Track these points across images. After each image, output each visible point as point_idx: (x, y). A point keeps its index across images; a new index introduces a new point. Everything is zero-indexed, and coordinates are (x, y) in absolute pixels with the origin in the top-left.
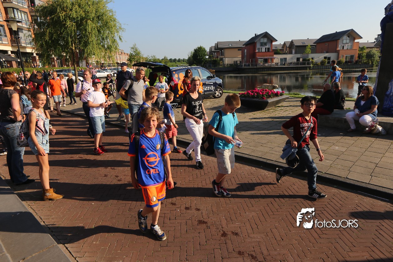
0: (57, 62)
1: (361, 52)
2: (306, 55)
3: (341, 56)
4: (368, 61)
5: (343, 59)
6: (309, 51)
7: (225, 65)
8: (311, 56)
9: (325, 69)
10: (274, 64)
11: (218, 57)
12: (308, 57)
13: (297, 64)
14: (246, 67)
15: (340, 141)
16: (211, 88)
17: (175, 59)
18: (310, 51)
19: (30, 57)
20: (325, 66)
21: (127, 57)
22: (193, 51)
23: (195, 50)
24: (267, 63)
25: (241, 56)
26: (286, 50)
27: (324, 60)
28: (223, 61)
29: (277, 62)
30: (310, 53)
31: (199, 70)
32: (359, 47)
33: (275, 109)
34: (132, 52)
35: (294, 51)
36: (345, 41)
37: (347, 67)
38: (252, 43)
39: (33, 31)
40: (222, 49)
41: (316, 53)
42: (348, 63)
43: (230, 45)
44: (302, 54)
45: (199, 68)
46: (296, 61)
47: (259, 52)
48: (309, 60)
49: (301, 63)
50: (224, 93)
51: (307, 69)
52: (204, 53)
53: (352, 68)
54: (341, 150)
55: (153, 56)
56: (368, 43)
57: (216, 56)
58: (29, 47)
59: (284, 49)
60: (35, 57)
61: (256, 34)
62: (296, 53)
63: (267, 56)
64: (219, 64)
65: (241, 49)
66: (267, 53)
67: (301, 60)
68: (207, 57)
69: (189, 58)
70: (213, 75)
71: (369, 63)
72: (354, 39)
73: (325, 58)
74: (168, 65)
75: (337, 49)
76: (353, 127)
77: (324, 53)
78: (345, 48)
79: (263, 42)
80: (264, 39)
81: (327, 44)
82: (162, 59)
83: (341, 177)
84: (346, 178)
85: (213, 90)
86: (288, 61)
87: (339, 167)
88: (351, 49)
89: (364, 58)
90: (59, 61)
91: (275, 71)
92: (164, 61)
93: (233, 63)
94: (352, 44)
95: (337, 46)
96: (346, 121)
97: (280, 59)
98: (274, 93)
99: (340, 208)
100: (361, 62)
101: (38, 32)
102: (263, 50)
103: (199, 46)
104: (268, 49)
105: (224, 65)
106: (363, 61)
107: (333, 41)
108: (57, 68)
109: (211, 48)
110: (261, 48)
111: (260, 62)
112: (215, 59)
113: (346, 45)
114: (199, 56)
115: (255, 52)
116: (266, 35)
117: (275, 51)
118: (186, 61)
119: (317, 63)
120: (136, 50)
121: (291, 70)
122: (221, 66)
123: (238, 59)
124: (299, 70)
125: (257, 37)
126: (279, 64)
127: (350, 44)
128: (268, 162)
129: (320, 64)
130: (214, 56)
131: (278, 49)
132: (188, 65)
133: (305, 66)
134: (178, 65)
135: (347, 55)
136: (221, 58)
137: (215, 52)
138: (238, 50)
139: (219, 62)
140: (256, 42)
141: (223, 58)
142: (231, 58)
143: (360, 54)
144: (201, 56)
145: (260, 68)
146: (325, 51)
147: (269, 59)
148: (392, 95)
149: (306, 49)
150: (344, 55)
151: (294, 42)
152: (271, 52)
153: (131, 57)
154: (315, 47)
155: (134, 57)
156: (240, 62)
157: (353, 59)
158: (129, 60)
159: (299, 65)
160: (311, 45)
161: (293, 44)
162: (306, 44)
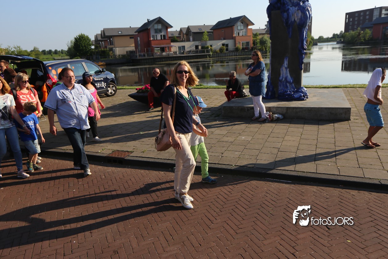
1: (255, 39)
2: (205, 42)
3: (238, 43)
4: (262, 48)
5: (240, 46)
6: (207, 38)
7: (117, 57)
8: (209, 43)
9: (224, 57)
10: (172, 53)
11: (106, 47)
12: (206, 44)
13: (197, 52)
14: (141, 58)
16: (101, 84)
17: (50, 51)
18: (208, 38)
20: (224, 53)
22: (73, 40)
24: (164, 52)
25: (133, 45)
26: (183, 37)
27: (223, 47)
28: (113, 52)
29: (175, 50)
30: (208, 40)
31: (83, 63)
32: (253, 34)
35: (191, 39)
36: (239, 28)
37: (244, 54)
38: (145, 29)
40: (110, 37)
41: (214, 39)
42: (245, 50)
43: (120, 32)
44: (201, 41)
45: (83, 61)
46: (195, 49)
47: (154, 40)
48: (208, 48)
49: (200, 51)
50: (118, 89)
51: (207, 58)
52: (89, 42)
54: (247, 140)
55: (16, 47)
56: (259, 30)
57: (104, 46)
59: (180, 37)
62: (194, 40)
63: (163, 44)
64: (109, 55)
65: (133, 36)
66: (163, 41)
67: (200, 47)
68: (93, 47)
69: (69, 49)
70: (103, 69)
71: (263, 50)
72: (247, 25)
73: (223, 45)
74: (41, 58)
75: (233, 36)
77: (221, 39)
78: (240, 34)
79: (157, 29)
80: (158, 25)
81: (223, 31)
82: (31, 51)
85: (105, 87)
86: (187, 49)
87: (247, 157)
88: (246, 36)
89: (258, 45)
91: (174, 60)
92: (35, 54)
93: (125, 53)
94: (246, 31)
95: (232, 33)
97: (178, 47)
102: (159, 38)
103: (80, 34)
104: (164, 36)
105: (115, 56)
106: (257, 48)
107: (229, 27)
109: (96, 37)
110: (156, 36)
111: (157, 52)
112: (103, 49)
113: (241, 31)
114: (82, 46)
115: (150, 40)
116: (160, 21)
117: (172, 38)
118: (65, 53)
119: (216, 50)
121: (191, 59)
122: (111, 57)
123: (132, 48)
124: (200, 58)
125: (149, 22)
126: (178, 53)
127: (244, 30)
129: (219, 51)
130: (102, 46)
131: (174, 36)
132: (68, 57)
133: (205, 54)
134: (56, 58)
135: (244, 42)
136: (111, 48)
137: (102, 41)
138: (129, 38)
139: (109, 53)
140: (150, 28)
141: (112, 48)
142: (123, 48)
143: (255, 41)
144: (85, 46)
145: (158, 58)
146: (222, 38)
147: (165, 47)
148: (284, 80)
149: (203, 36)
150: (241, 42)
151: (190, 28)
152: (167, 39)
154: (212, 33)
156: (134, 52)
157: (249, 46)
159: (198, 54)
160: (208, 31)
161: (190, 30)
162: (203, 31)
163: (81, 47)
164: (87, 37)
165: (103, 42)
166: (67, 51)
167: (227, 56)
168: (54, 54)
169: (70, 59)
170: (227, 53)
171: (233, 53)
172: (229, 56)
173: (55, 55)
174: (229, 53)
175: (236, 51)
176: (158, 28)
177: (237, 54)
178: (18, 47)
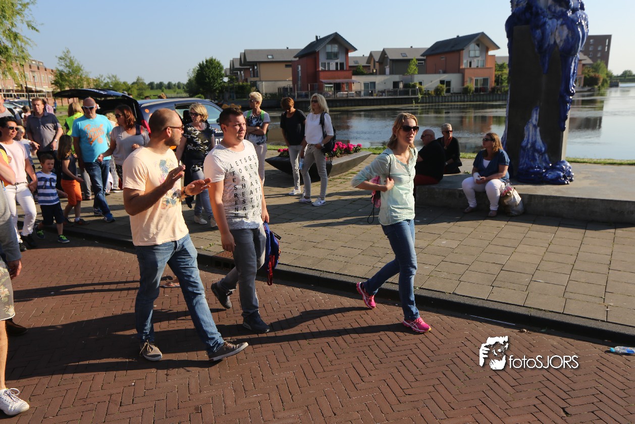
1: (500, 73)
2: (410, 77)
3: (468, 79)
5: (472, 85)
6: (415, 70)
9: (442, 102)
10: (353, 92)
11: (246, 80)
12: (412, 80)
13: (395, 93)
14: (300, 99)
18: (417, 69)
20: (442, 96)
21: (52, 78)
23: (202, 67)
24: (340, 92)
25: (291, 78)
26: (374, 66)
27: (441, 85)
29: (359, 89)
30: (416, 72)
32: (497, 65)
34: (61, 68)
35: (388, 70)
36: (472, 54)
37: (479, 99)
38: (310, 53)
40: (253, 64)
41: (426, 73)
42: (480, 92)
43: (270, 57)
44: (404, 75)
46: (392, 87)
47: (324, 70)
49: (400, 91)
51: (412, 103)
52: (220, 72)
53: (487, 101)
54: (450, 246)
55: (111, 76)
57: (243, 78)
61: (317, 37)
62: (392, 73)
63: (339, 79)
65: (290, 64)
66: (340, 72)
67: (401, 85)
68: (226, 79)
69: (190, 81)
72: (487, 50)
73: (442, 82)
75: (461, 67)
76: (472, 204)
77: (439, 73)
78: (474, 65)
79: (331, 52)
80: (333, 45)
81: (442, 58)
82: (133, 83)
86: (379, 87)
88: (483, 67)
89: (505, 84)
91: (355, 106)
92: (137, 88)
93: (277, 91)
94: (484, 59)
95: (459, 62)
97: (364, 84)
100: (500, 89)
102: (333, 67)
103: (208, 58)
104: (342, 64)
106: (503, 89)
107: (453, 52)
109: (232, 63)
110: (329, 64)
111: (328, 90)
112: (241, 83)
113: (476, 60)
114: (208, 77)
115: (318, 70)
116: (336, 39)
117: (355, 69)
118: (183, 88)
119: (428, 91)
120: (72, 62)
121: (384, 105)
123: (288, 83)
124: (399, 104)
125: (319, 41)
127: (480, 58)
129: (433, 92)
130: (240, 78)
131: (359, 65)
132: (187, 95)
133: (408, 97)
135: (479, 78)
136: (254, 82)
137: (240, 70)
138: (284, 66)
140: (318, 51)
141: (256, 81)
142: (273, 82)
143: (499, 77)
144: (213, 77)
146: (441, 71)
147: (343, 83)
148: (531, 147)
149: (409, 65)
150: (473, 78)
151: (387, 52)
152: (346, 70)
153: (60, 79)
154: (423, 62)
155: (67, 78)
156: (291, 89)
157: (487, 85)
158: (56, 83)
159: (397, 96)
160: (417, 58)
161: (386, 56)
162: (409, 57)
163: (207, 79)
164: (218, 63)
165: (242, 72)
166: (186, 85)
167: (448, 102)
168: (166, 88)
170: (449, 96)
171: (458, 96)
172: (452, 102)
173: (167, 90)
174: (451, 97)
175: (463, 93)
176: (333, 51)
177: (466, 99)
178: (113, 76)
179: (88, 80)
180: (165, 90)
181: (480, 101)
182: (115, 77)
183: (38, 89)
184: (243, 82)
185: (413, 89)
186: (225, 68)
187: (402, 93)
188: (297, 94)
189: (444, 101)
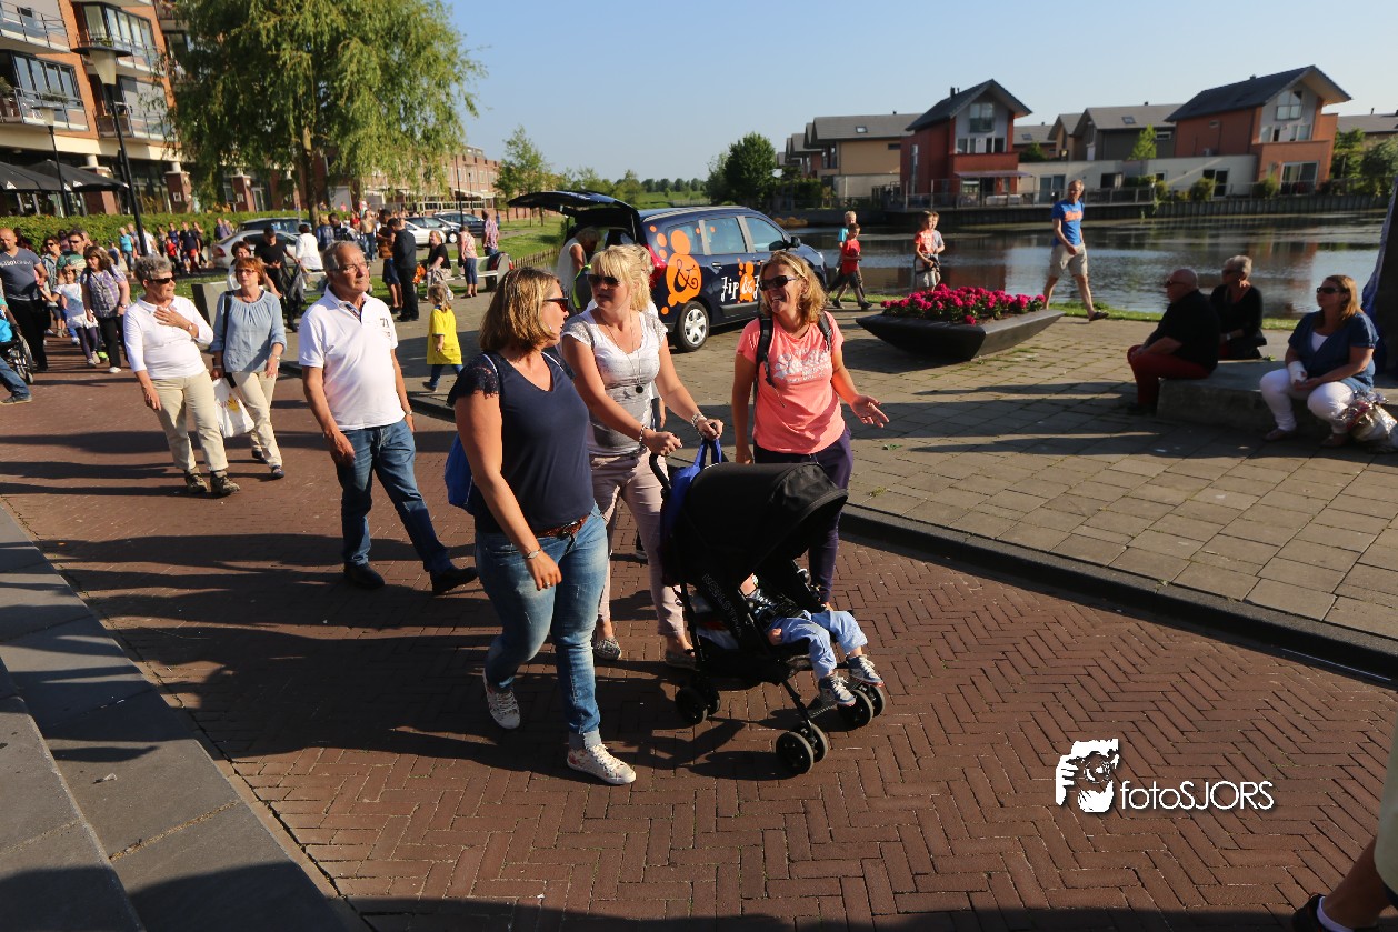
0: (252, 193)
1: (1344, 151)
2: (1138, 163)
3: (1269, 167)
4: (1370, 185)
5: (1276, 179)
6: (1150, 150)
7: (842, 203)
9: (1205, 215)
10: (1019, 196)
11: (815, 174)
12: (1143, 169)
13: (1103, 196)
15: (1235, 473)
17: (665, 182)
18: (1154, 150)
19: (160, 179)
20: (1206, 203)
21: (495, 176)
22: (728, 153)
23: (737, 151)
24: (992, 195)
25: (898, 170)
26: (1064, 146)
27: (1204, 180)
28: (833, 189)
29: (1030, 189)
30: (1153, 155)
31: (741, 219)
32: (1339, 134)
33: (1010, 359)
34: (509, 159)
35: (1091, 151)
36: (1283, 113)
37: (1288, 208)
38: (938, 121)
39: (172, 84)
40: (829, 144)
41: (1174, 155)
42: (1294, 192)
43: (860, 130)
44: (1124, 159)
45: (741, 212)
46: (1099, 186)
47: (964, 154)
49: (1115, 193)
51: (1139, 216)
52: (768, 159)
53: (1308, 212)
54: (1235, 505)
55: (583, 169)
57: (809, 170)
58: (156, 143)
59: (1054, 145)
60: (178, 175)
61: (953, 90)
62: (1099, 156)
63: (991, 168)
64: (820, 199)
65: (898, 142)
66: (993, 157)
67: (1118, 182)
68: (778, 173)
69: (714, 178)
71: (1372, 193)
72: (1320, 103)
73: (1208, 174)
74: (637, 201)
75: (1254, 142)
76: (1285, 423)
77: (1205, 155)
78: (1284, 137)
79: (980, 119)
80: (984, 105)
81: (1213, 124)
82: (619, 182)
83: (1225, 598)
84: (1245, 601)
87: (1221, 563)
88: (1307, 141)
89: (1355, 175)
90: (260, 189)
91: (1021, 221)
92: (625, 190)
93: (870, 193)
94: (1310, 122)
95: (1252, 130)
96: (1260, 403)
97: (1043, 179)
98: (1007, 301)
99: (1214, 703)
100: (1341, 187)
101: (186, 89)
102: (981, 147)
103: (750, 135)
104: (999, 142)
105: (837, 201)
107: (1241, 110)
108: (254, 214)
109: (791, 143)
110: (973, 141)
111: (969, 191)
112: (804, 180)
113: (1290, 125)
114: (748, 170)
115: (951, 153)
116: (991, 93)
117: (1023, 150)
118: (701, 189)
119: (1176, 191)
120: (526, 149)
122: (827, 204)
123: (891, 179)
124: (1111, 218)
125: (956, 98)
126: (1037, 198)
127: (1300, 123)
128: (972, 542)
129: (1186, 197)
130: (803, 171)
131: (1034, 142)
132: (704, 200)
133: (1132, 204)
134: (676, 202)
135: (1293, 164)
136: (829, 177)
137: (805, 155)
138: (887, 148)
139: (820, 191)
140: (955, 118)
141: (832, 177)
142: (864, 177)
143: (1340, 160)
144: (756, 170)
145: (968, 213)
146: (1208, 151)
147: (999, 179)
149: (1138, 140)
150: (1280, 163)
151: (1093, 116)
152: (1007, 153)
153: (507, 177)
154: (1169, 133)
155: (517, 175)
156: (897, 189)
157: (1313, 178)
158: (500, 185)
159: (1108, 202)
160: (1157, 125)
161: (1090, 123)
162: (1139, 125)
163: (745, 173)
164: (766, 143)
165: (808, 159)
166: (706, 184)
167: (1218, 214)
168: (672, 190)
169: (713, 205)
170: (1221, 202)
171: (1241, 202)
172: (1226, 214)
173: (675, 192)
174: (1227, 203)
175: (1254, 196)
176: (983, 116)
177: (1259, 209)
178: (588, 170)
179: (549, 178)
180: (670, 193)
181: (1291, 212)
182: (590, 172)
183: (475, 194)
184: (809, 177)
185: (1145, 188)
186: (776, 153)
187: (1119, 196)
188: (909, 199)
189: (1208, 211)
